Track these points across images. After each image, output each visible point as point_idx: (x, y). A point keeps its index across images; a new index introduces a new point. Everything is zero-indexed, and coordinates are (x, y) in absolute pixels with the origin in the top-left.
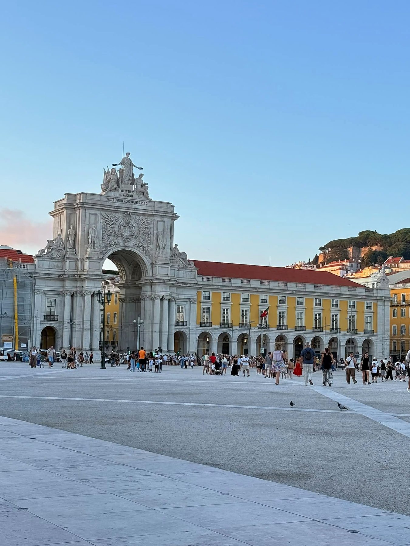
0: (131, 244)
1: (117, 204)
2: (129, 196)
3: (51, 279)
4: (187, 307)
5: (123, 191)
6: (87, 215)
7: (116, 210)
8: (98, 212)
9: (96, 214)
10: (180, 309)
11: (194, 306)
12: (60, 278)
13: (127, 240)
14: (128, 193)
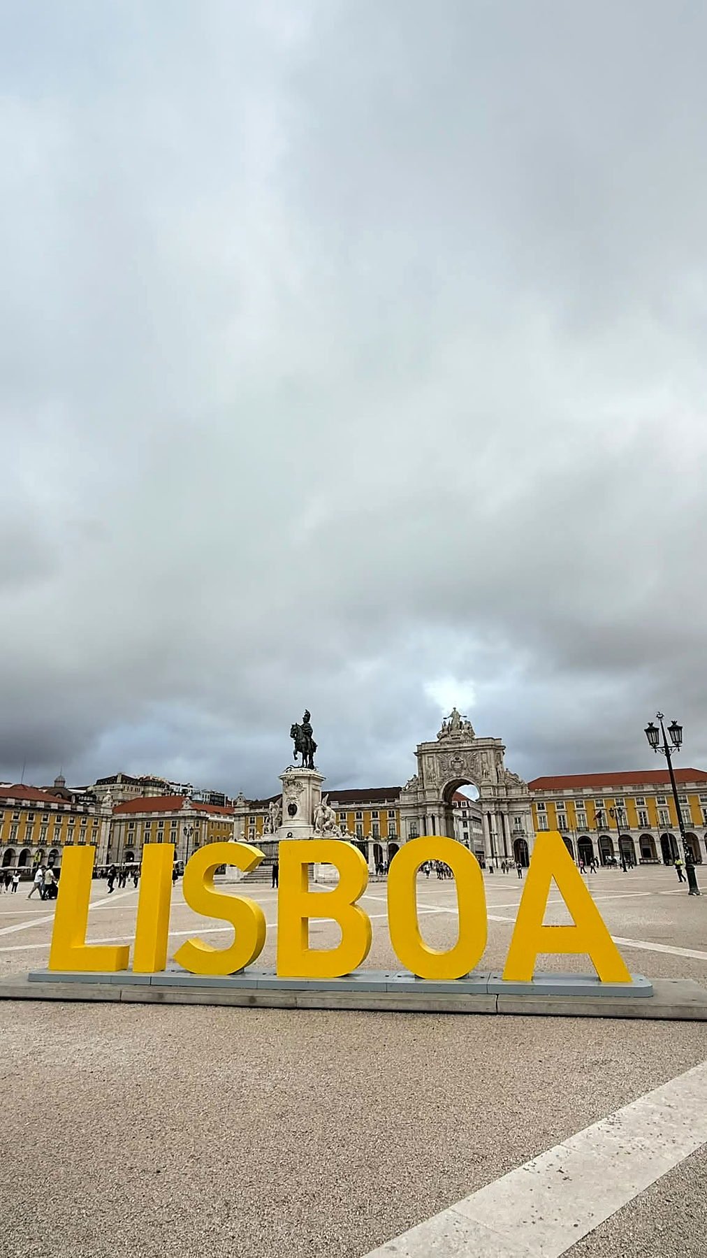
0: (463, 775)
1: (448, 746)
2: (457, 738)
3: (410, 808)
4: (523, 818)
5: (452, 736)
6: (427, 758)
7: (446, 751)
8: (434, 755)
9: (432, 757)
10: (518, 821)
11: (529, 817)
12: (415, 807)
13: (458, 772)
14: (456, 737)
